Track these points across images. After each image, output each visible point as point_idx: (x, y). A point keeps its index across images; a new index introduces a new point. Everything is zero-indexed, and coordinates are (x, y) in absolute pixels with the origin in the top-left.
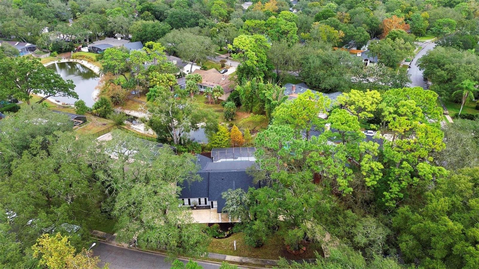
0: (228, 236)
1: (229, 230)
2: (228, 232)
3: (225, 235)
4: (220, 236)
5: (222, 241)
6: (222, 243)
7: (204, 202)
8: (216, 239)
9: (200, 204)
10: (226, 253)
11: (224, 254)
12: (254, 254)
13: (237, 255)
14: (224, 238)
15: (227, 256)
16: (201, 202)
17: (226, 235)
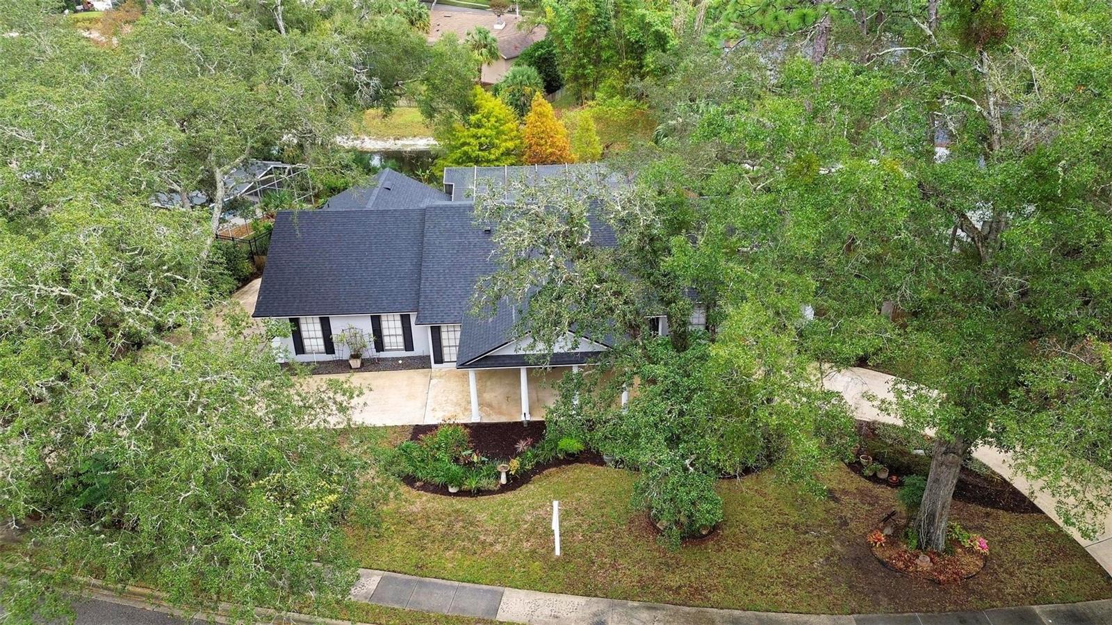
0: (516, 482)
1: (520, 454)
2: (515, 464)
3: (498, 476)
4: (471, 484)
5: (483, 510)
6: (483, 517)
7: (401, 339)
8: (446, 500)
9: (379, 346)
10: (504, 575)
11: (492, 583)
12: (674, 580)
13: (570, 588)
14: (490, 492)
15: (507, 591)
16: (386, 340)
17: (503, 480)
